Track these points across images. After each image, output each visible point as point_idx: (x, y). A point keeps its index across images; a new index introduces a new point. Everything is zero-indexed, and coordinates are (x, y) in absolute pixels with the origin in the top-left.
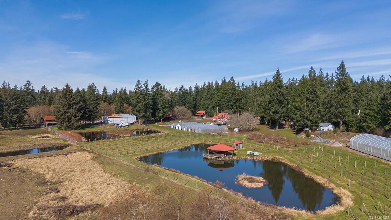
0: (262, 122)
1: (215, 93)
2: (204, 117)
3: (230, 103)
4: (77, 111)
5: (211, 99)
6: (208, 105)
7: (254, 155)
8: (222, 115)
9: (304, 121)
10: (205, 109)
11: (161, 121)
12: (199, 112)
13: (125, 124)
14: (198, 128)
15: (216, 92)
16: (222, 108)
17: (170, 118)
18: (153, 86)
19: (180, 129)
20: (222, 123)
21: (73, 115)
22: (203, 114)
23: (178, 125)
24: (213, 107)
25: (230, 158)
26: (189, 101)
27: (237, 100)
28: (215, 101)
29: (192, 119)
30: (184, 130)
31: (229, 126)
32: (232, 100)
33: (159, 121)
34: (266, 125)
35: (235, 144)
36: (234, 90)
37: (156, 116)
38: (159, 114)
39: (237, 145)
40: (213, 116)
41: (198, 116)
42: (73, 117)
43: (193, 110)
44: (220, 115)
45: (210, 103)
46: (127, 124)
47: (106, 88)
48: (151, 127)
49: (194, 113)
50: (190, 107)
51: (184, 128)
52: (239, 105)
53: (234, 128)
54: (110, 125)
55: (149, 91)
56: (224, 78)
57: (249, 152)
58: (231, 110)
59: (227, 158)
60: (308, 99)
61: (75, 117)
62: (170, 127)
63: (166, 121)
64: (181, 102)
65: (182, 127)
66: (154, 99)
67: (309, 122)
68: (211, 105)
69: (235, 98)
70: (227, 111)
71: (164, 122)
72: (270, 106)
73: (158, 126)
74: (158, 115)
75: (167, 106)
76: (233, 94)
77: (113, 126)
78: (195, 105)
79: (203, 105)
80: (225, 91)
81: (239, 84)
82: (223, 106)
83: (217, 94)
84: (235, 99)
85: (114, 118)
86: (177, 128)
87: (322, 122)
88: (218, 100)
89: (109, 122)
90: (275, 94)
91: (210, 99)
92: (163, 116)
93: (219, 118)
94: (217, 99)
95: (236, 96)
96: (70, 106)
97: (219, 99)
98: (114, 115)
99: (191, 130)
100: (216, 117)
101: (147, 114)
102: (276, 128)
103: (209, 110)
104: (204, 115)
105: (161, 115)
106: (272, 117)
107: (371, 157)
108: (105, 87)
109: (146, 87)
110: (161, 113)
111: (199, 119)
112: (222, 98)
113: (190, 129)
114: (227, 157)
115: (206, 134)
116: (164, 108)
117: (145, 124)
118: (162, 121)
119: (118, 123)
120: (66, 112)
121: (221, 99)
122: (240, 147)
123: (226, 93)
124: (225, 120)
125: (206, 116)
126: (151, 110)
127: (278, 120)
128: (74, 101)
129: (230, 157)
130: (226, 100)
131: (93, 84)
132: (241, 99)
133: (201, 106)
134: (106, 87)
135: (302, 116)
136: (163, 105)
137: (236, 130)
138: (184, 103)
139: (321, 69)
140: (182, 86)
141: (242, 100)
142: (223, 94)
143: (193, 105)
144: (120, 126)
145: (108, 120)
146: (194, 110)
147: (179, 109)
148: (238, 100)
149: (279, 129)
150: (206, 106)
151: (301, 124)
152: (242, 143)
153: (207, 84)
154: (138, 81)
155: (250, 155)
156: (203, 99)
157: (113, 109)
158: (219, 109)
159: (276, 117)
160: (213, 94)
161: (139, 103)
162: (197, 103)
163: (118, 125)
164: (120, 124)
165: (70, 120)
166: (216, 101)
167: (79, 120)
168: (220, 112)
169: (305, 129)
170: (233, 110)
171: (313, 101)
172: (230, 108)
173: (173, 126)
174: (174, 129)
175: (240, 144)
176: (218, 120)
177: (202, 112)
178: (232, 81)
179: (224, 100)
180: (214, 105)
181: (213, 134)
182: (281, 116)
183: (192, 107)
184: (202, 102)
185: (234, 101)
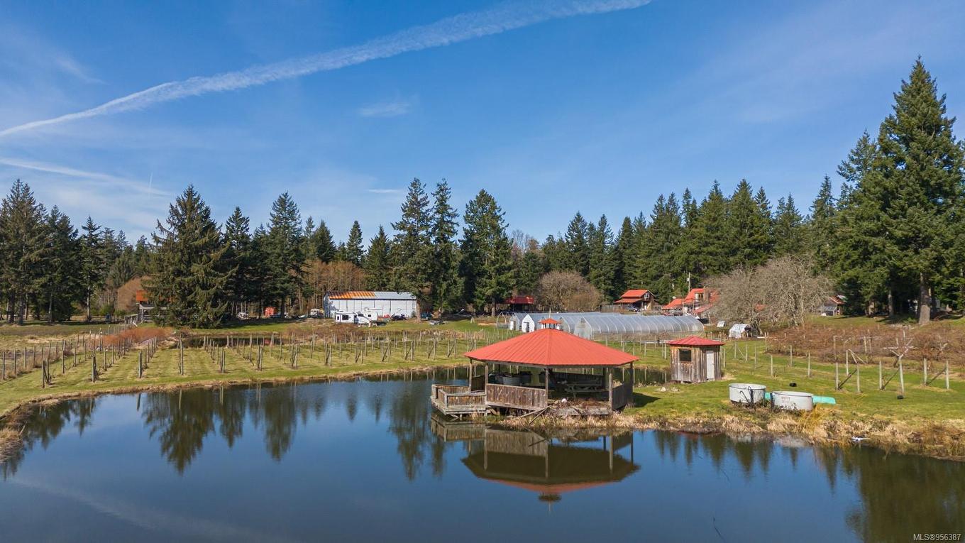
0: (853, 307)
2: (646, 307)
4: (213, 268)
5: (669, 249)
6: (657, 269)
7: (777, 410)
8: (701, 296)
10: (647, 284)
12: (629, 293)
13: (370, 316)
16: (706, 274)
17: (526, 308)
18: (469, 204)
19: (532, 329)
21: (198, 281)
22: (643, 297)
23: (528, 317)
24: (675, 275)
25: (591, 420)
26: (600, 259)
28: (680, 255)
31: (718, 326)
32: (738, 249)
34: (869, 316)
35: (675, 351)
36: (745, 212)
37: (474, 296)
38: (484, 290)
39: (685, 356)
40: (671, 301)
41: (624, 303)
42: (198, 288)
43: (610, 287)
44: (694, 295)
45: (663, 262)
46: (374, 318)
47: (358, 226)
48: (447, 328)
49: (616, 299)
50: (602, 278)
53: (729, 326)
55: (449, 215)
56: (716, 187)
59: (568, 415)
61: (204, 287)
62: (507, 327)
65: (536, 323)
68: (670, 267)
69: (750, 239)
71: (501, 316)
76: (743, 228)
77: (334, 321)
78: (618, 272)
79: (642, 270)
80: (715, 219)
81: (763, 194)
82: (708, 270)
85: (349, 301)
86: (524, 329)
88: (692, 252)
89: (332, 312)
91: (665, 251)
92: (497, 297)
93: (689, 304)
94: (688, 250)
95: (751, 235)
97: (695, 248)
100: (681, 301)
101: (441, 287)
102: (916, 316)
103: (661, 284)
104: (646, 302)
105: (490, 292)
106: (898, 263)
108: (356, 222)
109: (442, 204)
110: (492, 288)
112: (706, 244)
114: (572, 410)
116: (500, 271)
118: (497, 313)
119: (345, 313)
120: (179, 273)
121: (700, 247)
122: (703, 367)
125: (653, 304)
127: (929, 274)
129: (593, 410)
131: (286, 195)
133: (636, 272)
134: (359, 223)
136: (497, 261)
137: (738, 329)
138: (582, 265)
142: (708, 230)
143: (612, 273)
144: (352, 320)
145: (331, 308)
146: (615, 286)
147: (555, 279)
148: (759, 247)
149: (932, 318)
150: (653, 272)
152: (715, 348)
154: (415, 184)
155: (750, 404)
158: (692, 277)
159: (919, 261)
162: (624, 266)
163: (346, 317)
164: (352, 316)
165: (189, 298)
166: (685, 255)
168: (695, 287)
173: (515, 324)
174: (515, 331)
175: (705, 348)
176: (685, 309)
177: (639, 293)
180: (676, 268)
182: (940, 261)
183: (609, 279)
184: (639, 262)
185: (747, 250)
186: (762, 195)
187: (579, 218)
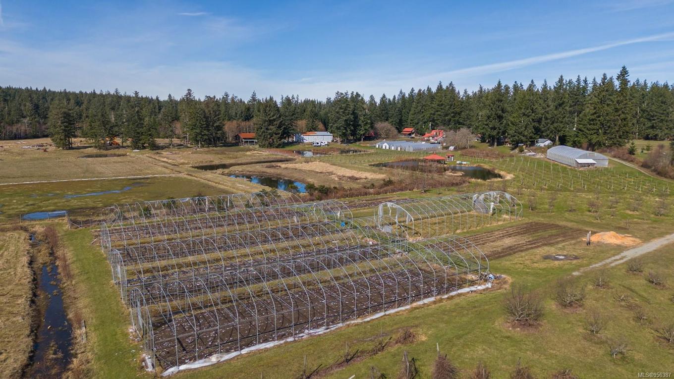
0: (483, 140)
1: (427, 104)
2: (414, 135)
3: (447, 118)
4: (277, 128)
5: (423, 112)
7: (462, 164)
8: (436, 133)
9: (518, 137)
10: (414, 126)
12: (406, 129)
14: (409, 146)
15: (429, 103)
16: (437, 124)
19: (387, 148)
20: (436, 142)
21: (274, 132)
23: (386, 144)
24: (425, 123)
26: (393, 115)
27: (455, 113)
28: (427, 115)
29: (399, 138)
30: (393, 149)
31: (443, 144)
32: (449, 114)
33: (359, 140)
34: (487, 143)
35: (447, 156)
36: (452, 100)
37: (356, 134)
38: (360, 132)
39: (449, 157)
40: (425, 134)
41: (405, 134)
42: (274, 134)
43: (398, 126)
44: (434, 132)
45: (420, 117)
46: (326, 143)
48: (352, 147)
49: (400, 131)
50: (394, 122)
51: (393, 147)
52: (458, 120)
53: (449, 147)
54: (307, 145)
56: (440, 84)
57: (458, 162)
58: (448, 126)
60: (524, 114)
61: (276, 134)
62: (375, 146)
63: (367, 140)
64: (383, 116)
65: (389, 146)
66: (354, 113)
67: (523, 138)
68: (423, 120)
70: (442, 127)
71: (365, 141)
72: (488, 121)
73: (359, 146)
74: (358, 133)
75: (369, 121)
76: (451, 106)
77: (312, 145)
78: (401, 120)
79: (412, 120)
80: (441, 101)
82: (438, 122)
83: (430, 106)
85: (310, 136)
86: (384, 148)
87: (540, 138)
88: (431, 114)
89: (305, 141)
90: (493, 109)
91: (421, 113)
92: (364, 134)
93: (432, 136)
95: (454, 109)
96: (271, 122)
97: (433, 112)
98: (308, 133)
99: (401, 148)
100: (429, 135)
101: (347, 132)
102: (494, 145)
103: (419, 127)
104: (413, 133)
105: (362, 133)
106: (490, 133)
107: (565, 165)
110: (363, 131)
111: (406, 138)
112: (437, 111)
113: (399, 148)
115: (418, 151)
116: (365, 125)
117: (345, 143)
118: (363, 140)
119: (317, 142)
120: (267, 129)
121: (435, 112)
122: (451, 159)
123: (442, 104)
124: (440, 139)
126: (352, 127)
127: (496, 136)
128: (275, 117)
130: (442, 114)
132: (461, 112)
133: (409, 121)
135: (517, 131)
136: (364, 121)
137: (452, 148)
138: (386, 117)
139: (545, 82)
140: (384, 95)
141: (463, 113)
142: (438, 105)
143: (398, 120)
144: (319, 144)
145: (303, 139)
146: (400, 126)
147: (381, 125)
149: (497, 146)
150: (416, 121)
151: (515, 140)
152: (453, 156)
153: (416, 91)
155: (459, 164)
156: (411, 112)
157: (304, 126)
158: (432, 125)
159: (494, 133)
160: (425, 105)
161: (339, 118)
162: (403, 117)
163: (318, 143)
164: (319, 143)
166: (429, 115)
167: (281, 138)
168: (433, 129)
169: (520, 145)
170: (450, 126)
171: (528, 116)
172: (446, 123)
173: (379, 146)
174: (380, 148)
176: (431, 138)
177: (411, 130)
178: (451, 88)
179: (439, 113)
180: (425, 120)
181: (426, 152)
182: (499, 133)
183: (397, 123)
184: (411, 117)
185: (452, 115)
186: (459, 92)
187: (384, 96)
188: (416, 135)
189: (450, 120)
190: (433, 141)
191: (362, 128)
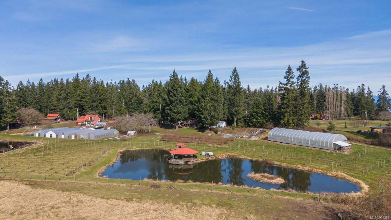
2: (59, 120)
3: (94, 104)
6: (63, 106)
10: (59, 112)
11: (8, 129)
12: (51, 115)
14: (89, 134)
16: (85, 110)
17: (17, 125)
20: (97, 127)
22: (58, 117)
23: (51, 132)
24: (71, 109)
27: (102, 100)
28: (72, 102)
30: (63, 137)
31: (108, 129)
32: (96, 101)
33: (5, 128)
40: (75, 119)
44: (88, 117)
51: (63, 135)
53: (127, 132)
62: (33, 135)
63: (14, 128)
65: (57, 134)
68: (68, 106)
69: (100, 97)
71: (12, 129)
74: (4, 120)
80: (85, 89)
84: (99, 99)
86: (48, 136)
93: (88, 121)
97: (78, 99)
99: (76, 136)
100: (82, 119)
103: (64, 112)
104: (58, 119)
110: (10, 118)
112: (83, 98)
113: (73, 136)
115: (101, 140)
118: (10, 128)
125: (61, 119)
136: (11, 107)
137: (132, 132)
147: (28, 112)
149: (178, 128)
155: (205, 155)
160: (69, 93)
166: (74, 102)
169: (211, 127)
170: (98, 112)
172: (94, 109)
173: (39, 135)
174: (42, 137)
176: (87, 123)
177: (56, 115)
185: (99, 101)
188: (61, 120)
189: (97, 106)
190: (89, 125)
191: (8, 115)
